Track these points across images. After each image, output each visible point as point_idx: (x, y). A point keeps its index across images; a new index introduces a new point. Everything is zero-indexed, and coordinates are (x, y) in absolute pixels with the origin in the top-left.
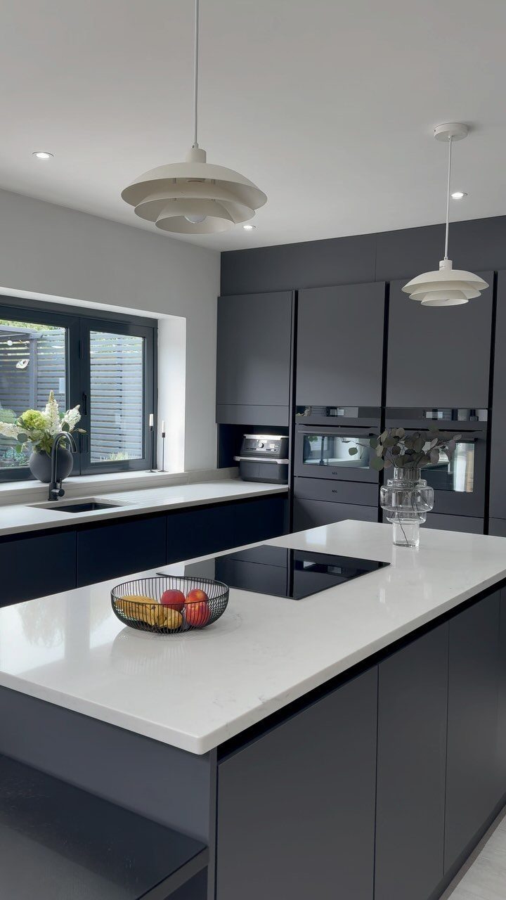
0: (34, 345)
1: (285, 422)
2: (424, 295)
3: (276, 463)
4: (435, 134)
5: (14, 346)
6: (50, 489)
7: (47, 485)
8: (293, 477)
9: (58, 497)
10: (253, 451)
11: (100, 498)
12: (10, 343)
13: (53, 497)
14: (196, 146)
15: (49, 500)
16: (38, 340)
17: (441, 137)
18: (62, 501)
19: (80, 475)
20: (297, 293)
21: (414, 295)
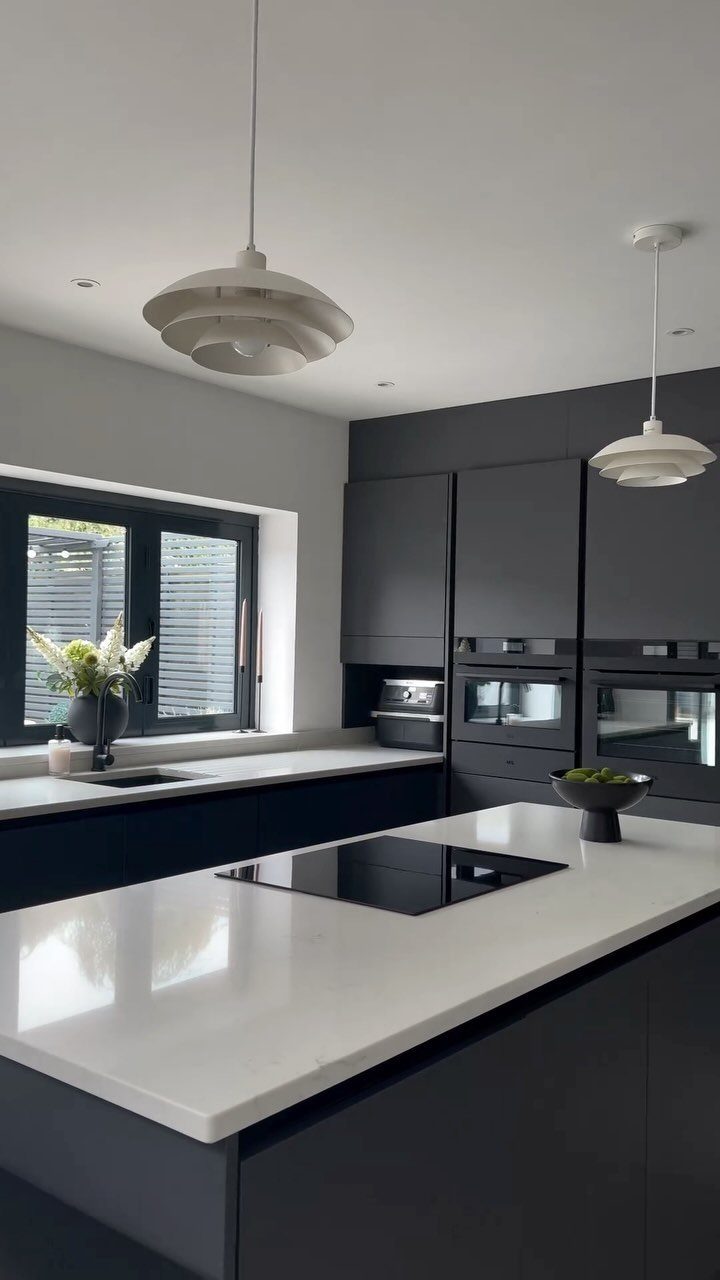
0: (97, 555)
1: (438, 660)
2: (622, 470)
3: (428, 721)
4: (635, 240)
5: (71, 558)
6: (95, 752)
7: (91, 749)
8: (450, 741)
9: (106, 766)
10: (398, 704)
11: (165, 769)
12: (65, 554)
13: (98, 765)
14: (251, 247)
15: (93, 770)
16: (104, 549)
17: (643, 244)
18: (111, 772)
19: (143, 735)
20: (455, 476)
21: (607, 470)
